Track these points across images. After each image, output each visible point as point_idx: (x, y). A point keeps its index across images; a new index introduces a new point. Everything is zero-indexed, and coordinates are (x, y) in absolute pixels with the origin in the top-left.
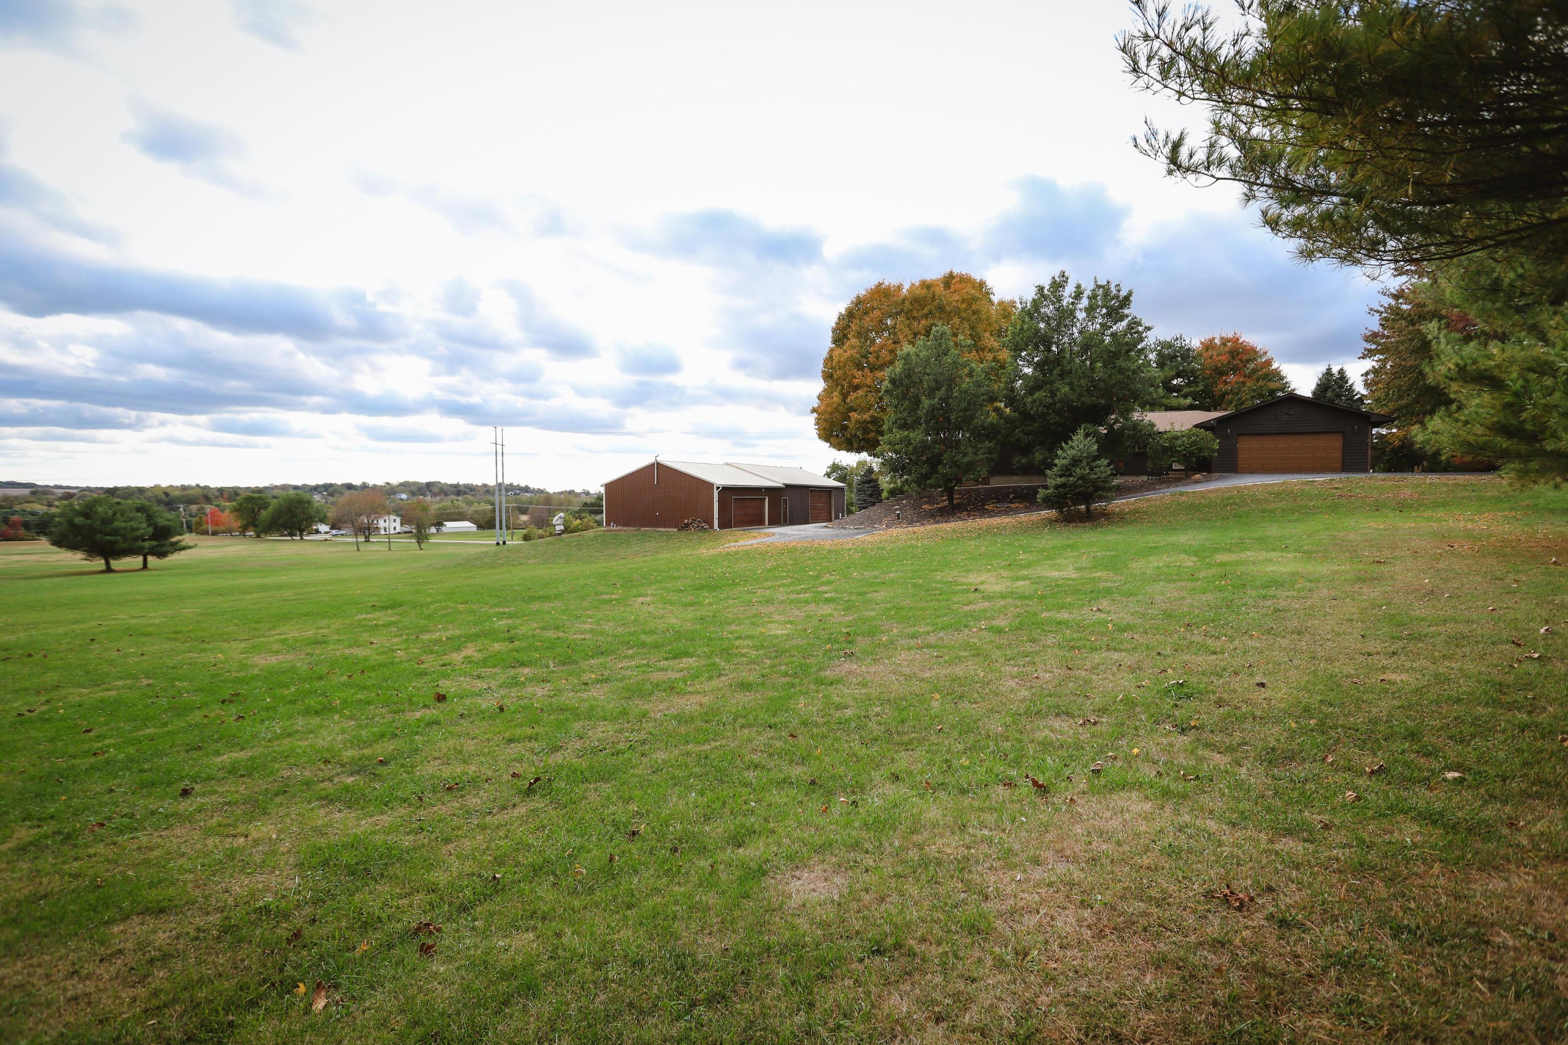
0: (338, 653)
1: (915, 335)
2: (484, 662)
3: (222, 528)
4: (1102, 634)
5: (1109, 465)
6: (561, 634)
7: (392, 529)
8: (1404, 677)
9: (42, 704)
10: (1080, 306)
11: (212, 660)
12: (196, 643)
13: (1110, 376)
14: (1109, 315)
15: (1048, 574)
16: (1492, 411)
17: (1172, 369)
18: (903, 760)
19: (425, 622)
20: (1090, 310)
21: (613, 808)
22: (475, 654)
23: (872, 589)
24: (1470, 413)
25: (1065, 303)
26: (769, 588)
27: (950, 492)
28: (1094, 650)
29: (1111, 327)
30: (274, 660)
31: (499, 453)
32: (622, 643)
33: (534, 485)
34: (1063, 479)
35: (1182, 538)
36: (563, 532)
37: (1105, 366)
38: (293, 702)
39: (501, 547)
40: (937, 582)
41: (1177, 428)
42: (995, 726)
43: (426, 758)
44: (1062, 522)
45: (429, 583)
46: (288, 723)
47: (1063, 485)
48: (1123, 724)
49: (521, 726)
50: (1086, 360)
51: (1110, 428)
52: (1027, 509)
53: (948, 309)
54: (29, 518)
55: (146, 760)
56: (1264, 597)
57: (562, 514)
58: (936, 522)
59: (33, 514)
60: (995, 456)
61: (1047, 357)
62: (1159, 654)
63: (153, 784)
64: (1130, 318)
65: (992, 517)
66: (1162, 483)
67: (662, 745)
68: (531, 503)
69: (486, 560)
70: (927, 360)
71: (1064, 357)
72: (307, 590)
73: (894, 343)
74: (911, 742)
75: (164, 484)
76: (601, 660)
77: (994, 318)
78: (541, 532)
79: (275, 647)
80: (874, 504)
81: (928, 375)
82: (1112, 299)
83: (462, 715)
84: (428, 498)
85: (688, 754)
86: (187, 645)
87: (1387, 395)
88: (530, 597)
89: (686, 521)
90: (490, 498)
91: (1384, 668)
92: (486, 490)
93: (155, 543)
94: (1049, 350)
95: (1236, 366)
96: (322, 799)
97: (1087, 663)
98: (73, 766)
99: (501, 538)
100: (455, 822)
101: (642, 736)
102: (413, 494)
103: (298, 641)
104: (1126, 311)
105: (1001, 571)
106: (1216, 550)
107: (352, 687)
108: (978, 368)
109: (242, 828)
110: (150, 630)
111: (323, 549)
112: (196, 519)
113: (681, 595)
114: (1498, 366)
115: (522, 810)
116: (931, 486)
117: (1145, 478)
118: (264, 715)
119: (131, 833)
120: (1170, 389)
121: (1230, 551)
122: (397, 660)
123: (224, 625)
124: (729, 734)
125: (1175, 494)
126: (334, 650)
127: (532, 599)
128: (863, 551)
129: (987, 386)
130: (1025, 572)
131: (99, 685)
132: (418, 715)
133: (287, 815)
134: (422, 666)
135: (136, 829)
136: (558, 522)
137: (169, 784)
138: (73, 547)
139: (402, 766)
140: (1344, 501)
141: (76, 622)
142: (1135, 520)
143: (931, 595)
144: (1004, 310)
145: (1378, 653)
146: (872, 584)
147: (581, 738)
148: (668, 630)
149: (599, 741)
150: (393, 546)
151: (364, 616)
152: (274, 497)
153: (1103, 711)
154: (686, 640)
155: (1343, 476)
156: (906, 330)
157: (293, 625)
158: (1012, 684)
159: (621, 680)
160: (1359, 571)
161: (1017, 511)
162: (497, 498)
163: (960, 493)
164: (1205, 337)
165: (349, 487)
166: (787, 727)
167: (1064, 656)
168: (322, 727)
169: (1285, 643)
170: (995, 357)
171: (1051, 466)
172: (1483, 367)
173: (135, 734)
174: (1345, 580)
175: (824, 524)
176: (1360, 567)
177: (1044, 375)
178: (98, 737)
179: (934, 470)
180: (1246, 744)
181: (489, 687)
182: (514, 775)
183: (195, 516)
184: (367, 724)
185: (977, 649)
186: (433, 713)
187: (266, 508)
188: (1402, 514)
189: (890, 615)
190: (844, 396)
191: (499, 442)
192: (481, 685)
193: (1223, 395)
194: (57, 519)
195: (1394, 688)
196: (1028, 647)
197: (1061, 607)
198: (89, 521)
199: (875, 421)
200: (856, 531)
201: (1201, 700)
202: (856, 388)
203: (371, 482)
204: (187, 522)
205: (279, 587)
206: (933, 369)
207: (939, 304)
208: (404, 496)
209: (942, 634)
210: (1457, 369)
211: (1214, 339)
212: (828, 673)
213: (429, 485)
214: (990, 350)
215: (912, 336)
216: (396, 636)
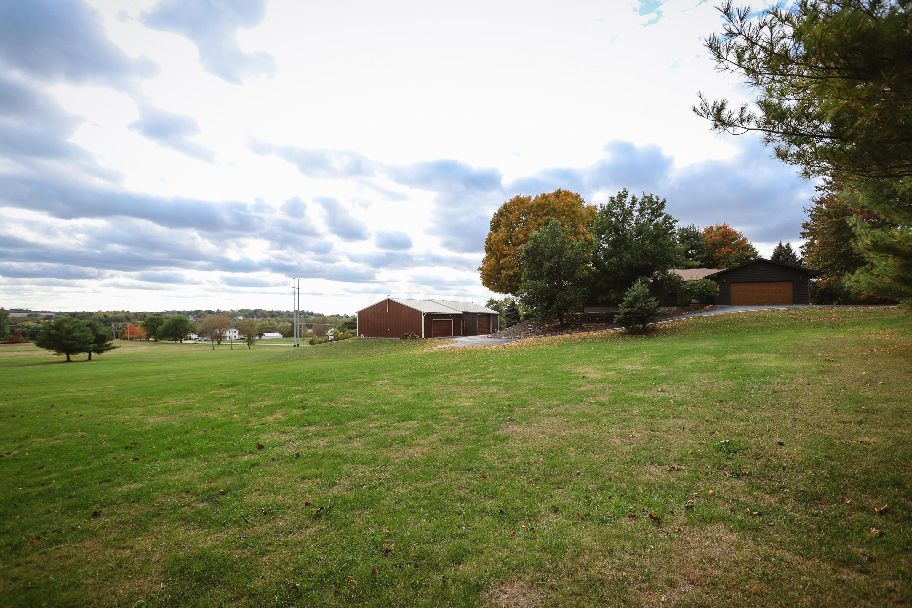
0: (199, 416)
1: (539, 225)
2: (287, 423)
3: (136, 336)
4: (668, 407)
5: (656, 301)
6: (333, 404)
7: (233, 337)
8: (874, 439)
9: (16, 449)
10: (635, 208)
11: (122, 420)
12: (114, 408)
13: (654, 249)
14: (652, 213)
15: (626, 367)
16: (894, 269)
17: (688, 244)
18: (558, 496)
19: (251, 396)
20: (641, 210)
21: (372, 531)
22: (281, 417)
23: (519, 376)
24: (880, 270)
25: (626, 207)
26: (457, 375)
27: (561, 316)
28: (665, 418)
29: (654, 220)
30: (159, 420)
31: (296, 293)
32: (371, 410)
33: (316, 311)
34: (629, 309)
35: (703, 345)
36: (333, 340)
37: (651, 243)
38: (169, 449)
39: (297, 348)
40: (559, 372)
41: (694, 279)
42: (613, 471)
43: (250, 490)
44: (629, 335)
45: (254, 370)
46: (165, 463)
47: (629, 313)
48: (697, 471)
49: (310, 467)
50: (640, 239)
51: (655, 279)
52: (607, 327)
53: (558, 210)
54: (25, 330)
55: (74, 489)
56: (763, 383)
57: (333, 329)
58: (554, 335)
59: (28, 327)
60: (587, 296)
61: (617, 238)
62: (707, 421)
63: (76, 507)
64: (664, 215)
65: (586, 331)
66: (687, 311)
67: (400, 483)
68: (314, 322)
69: (288, 356)
70: (547, 240)
71: (627, 238)
72: (182, 374)
73: (527, 230)
74: (561, 482)
75: (104, 310)
76: (358, 422)
77: (585, 215)
78: (320, 339)
79: (161, 411)
80: (515, 324)
81: (548, 248)
82: (654, 204)
83: (273, 459)
84: (255, 319)
85: (417, 489)
86: (108, 409)
87: (818, 259)
88: (314, 380)
89: (405, 334)
90: (290, 319)
91: (858, 433)
92: (289, 314)
93: (96, 345)
94: (618, 234)
95: (726, 242)
96: (183, 520)
97: (663, 427)
98: (28, 493)
99: (297, 343)
100: (269, 539)
101: (387, 476)
102: (246, 316)
103: (175, 407)
104: (662, 211)
105: (596, 365)
106: (726, 352)
107: (206, 438)
108: (577, 244)
109: (129, 543)
110: (87, 400)
111: (193, 348)
112: (121, 331)
113: (404, 379)
114: (898, 242)
115: (312, 531)
116: (550, 313)
117: (675, 308)
118: (151, 457)
119: (57, 544)
120: (688, 256)
121: (734, 353)
122: (234, 420)
123: (132, 397)
124: (443, 475)
125: (695, 318)
126: (196, 413)
127: (316, 381)
128: (511, 352)
129: (582, 255)
130: (611, 366)
131: (52, 436)
132: (246, 458)
133: (160, 532)
134: (250, 425)
135: (61, 542)
136: (331, 334)
137: (87, 508)
138: (48, 347)
139: (235, 495)
140: (797, 322)
141: (46, 394)
142: (673, 334)
143: (556, 380)
144: (590, 211)
145: (850, 422)
146: (519, 373)
147: (349, 477)
148: (398, 402)
149: (360, 479)
150: (234, 347)
151: (215, 392)
152: (167, 318)
153: (681, 461)
154: (410, 409)
155: (796, 307)
156: (534, 223)
157: (173, 397)
158: (618, 441)
159: (372, 435)
160: (819, 366)
161: (601, 328)
162: (295, 318)
163: (566, 316)
164: (707, 225)
165: (210, 312)
166: (480, 470)
167: (647, 422)
168: (186, 466)
169: (787, 414)
170: (585, 238)
171: (622, 301)
172: (888, 243)
173: (70, 470)
174: (812, 372)
175: (487, 335)
176: (819, 363)
177: (615, 248)
178: (47, 472)
179: (551, 304)
180: (784, 487)
181: (290, 440)
182: (307, 504)
183: (120, 329)
184: (214, 465)
185: (591, 416)
186: (255, 458)
187: (161, 324)
188: (834, 330)
189: (533, 394)
190: (498, 261)
191: (297, 287)
192: (285, 438)
193: (719, 260)
194: (41, 331)
195: (871, 448)
196: (624, 416)
197: (638, 389)
198: (59, 332)
199: (516, 275)
200: (505, 340)
201: (744, 454)
202: (505, 256)
203: (222, 310)
204: (115, 332)
205: (166, 372)
206: (550, 245)
207: (553, 208)
208: (241, 318)
209: (567, 406)
210: (872, 244)
211: (712, 227)
212: (500, 432)
213: (256, 311)
214: (583, 234)
215: (537, 226)
216: (234, 405)
